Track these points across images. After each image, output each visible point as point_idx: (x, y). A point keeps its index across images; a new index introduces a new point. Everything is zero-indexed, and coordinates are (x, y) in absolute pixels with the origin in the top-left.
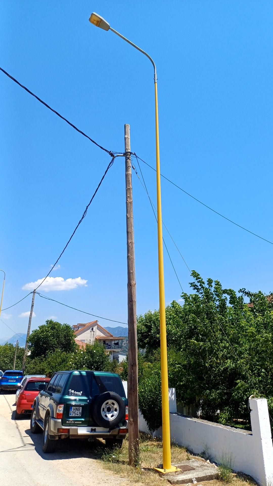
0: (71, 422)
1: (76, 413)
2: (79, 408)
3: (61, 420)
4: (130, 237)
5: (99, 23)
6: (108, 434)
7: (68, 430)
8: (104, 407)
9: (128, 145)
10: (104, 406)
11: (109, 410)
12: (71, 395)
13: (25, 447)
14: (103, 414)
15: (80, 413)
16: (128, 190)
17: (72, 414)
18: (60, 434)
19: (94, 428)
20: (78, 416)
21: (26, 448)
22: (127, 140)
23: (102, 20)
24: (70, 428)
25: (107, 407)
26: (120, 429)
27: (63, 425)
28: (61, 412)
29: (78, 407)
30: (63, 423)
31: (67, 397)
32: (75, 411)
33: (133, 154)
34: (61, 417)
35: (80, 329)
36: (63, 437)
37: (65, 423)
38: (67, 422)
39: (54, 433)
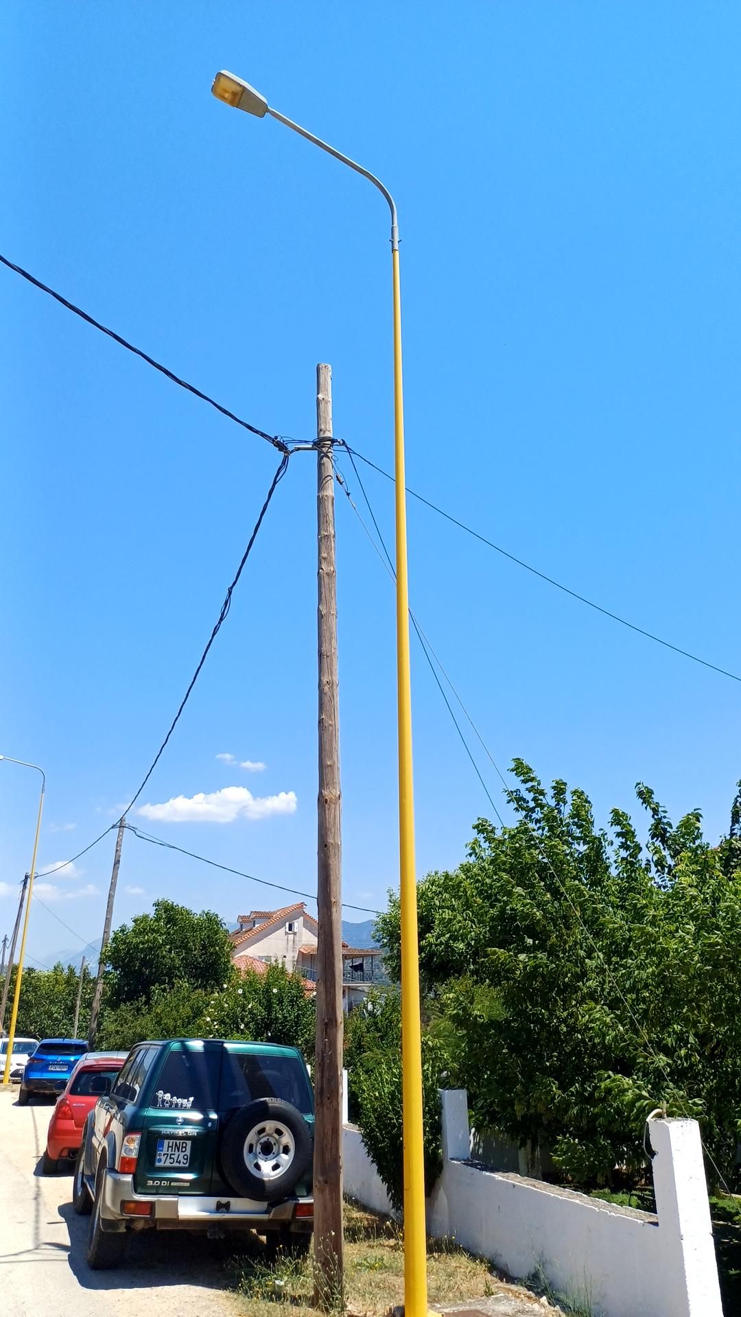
0: (161, 1183)
1: (175, 1157)
2: (183, 1143)
3: (131, 1176)
4: (326, 668)
5: (237, 99)
6: (265, 1217)
7: (152, 1205)
8: (254, 1142)
9: (325, 418)
10: (251, 1137)
11: (267, 1150)
12: (163, 1108)
13: (37, 1251)
14: (248, 1160)
15: (187, 1159)
16: (323, 540)
17: (163, 1161)
18: (127, 1216)
19: (224, 1200)
20: (182, 1165)
21: (38, 1254)
22: (322, 406)
23: (244, 89)
24: (156, 1199)
25: (263, 1140)
26: (297, 1205)
27: (139, 1190)
28: (134, 1155)
29: (181, 1141)
30: (138, 1186)
31: (151, 1112)
32: (173, 1153)
33: (339, 442)
34: (133, 1169)
35: (257, 926)
36: (140, 1226)
37: (144, 1185)
38: (150, 1183)
39: (112, 1213)
